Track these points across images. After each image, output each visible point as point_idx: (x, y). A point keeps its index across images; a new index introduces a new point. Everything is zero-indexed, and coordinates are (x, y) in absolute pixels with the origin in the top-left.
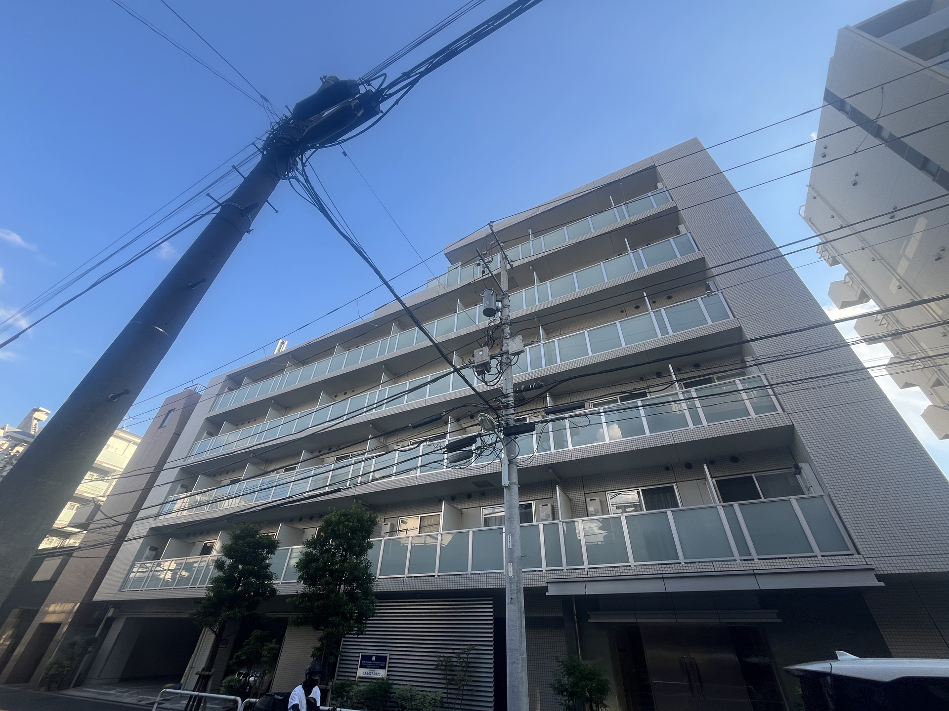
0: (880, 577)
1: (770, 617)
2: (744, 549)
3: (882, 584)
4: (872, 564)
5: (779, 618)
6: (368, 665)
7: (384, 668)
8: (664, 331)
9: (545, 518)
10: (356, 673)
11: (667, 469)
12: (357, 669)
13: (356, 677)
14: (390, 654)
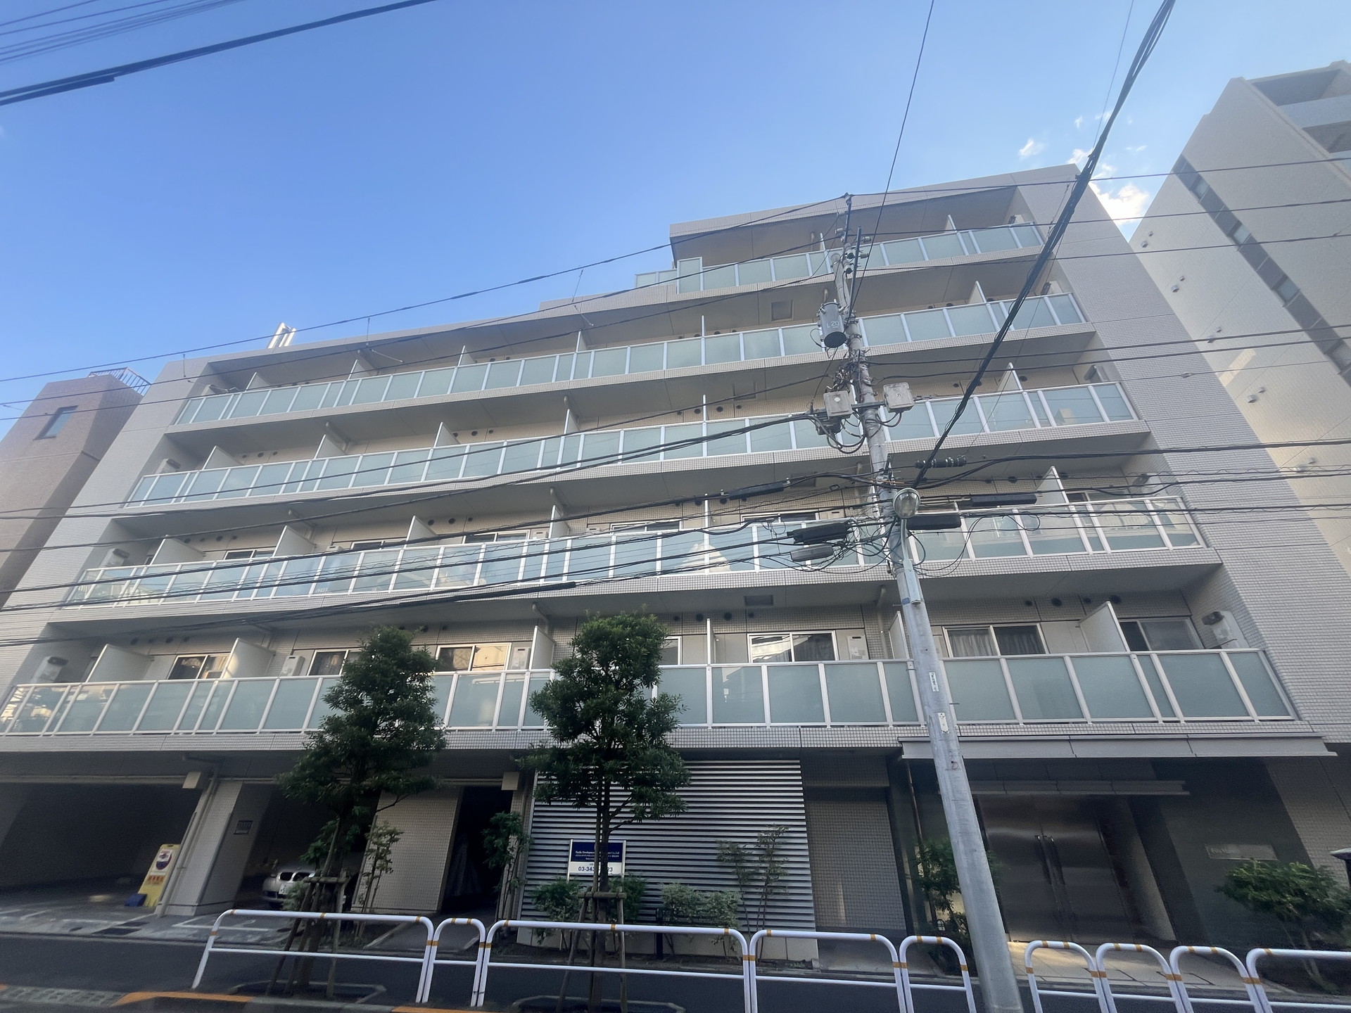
0: (1330, 747)
1: (1174, 789)
2: (1167, 709)
3: (1335, 754)
4: (1319, 731)
5: (1186, 790)
6: (588, 857)
7: (619, 860)
8: (1044, 422)
9: (857, 655)
10: (566, 868)
11: (1029, 603)
12: (567, 862)
13: (566, 874)
14: (627, 841)
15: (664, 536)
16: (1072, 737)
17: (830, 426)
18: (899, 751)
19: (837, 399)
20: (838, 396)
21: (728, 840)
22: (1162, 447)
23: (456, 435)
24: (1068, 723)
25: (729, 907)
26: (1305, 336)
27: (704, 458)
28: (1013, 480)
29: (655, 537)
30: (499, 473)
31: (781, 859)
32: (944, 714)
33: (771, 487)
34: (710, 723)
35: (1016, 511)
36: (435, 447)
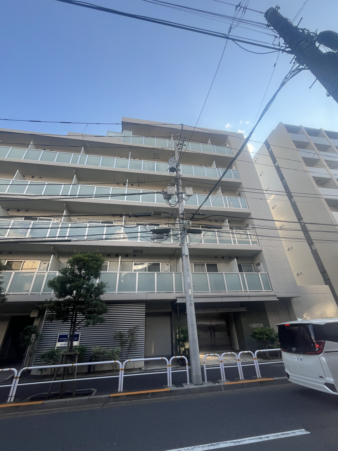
0: (278, 298)
1: (244, 309)
2: (245, 288)
3: (278, 300)
4: (276, 294)
5: (246, 310)
6: (65, 340)
7: (77, 340)
8: (226, 206)
9: (167, 270)
10: (55, 345)
11: (216, 257)
12: (56, 343)
13: (55, 347)
14: (81, 333)
15: (107, 226)
16: (222, 296)
17: (168, 197)
18: (176, 300)
19: (171, 189)
20: (172, 188)
21: (118, 331)
22: (253, 217)
23: (24, 176)
24: (222, 292)
25: (116, 353)
26: (286, 194)
27: (125, 201)
28: (216, 221)
29: (104, 226)
30: (42, 194)
31: (136, 336)
32: (190, 289)
33: (147, 214)
34: (117, 292)
35: (216, 231)
36: (13, 179)
